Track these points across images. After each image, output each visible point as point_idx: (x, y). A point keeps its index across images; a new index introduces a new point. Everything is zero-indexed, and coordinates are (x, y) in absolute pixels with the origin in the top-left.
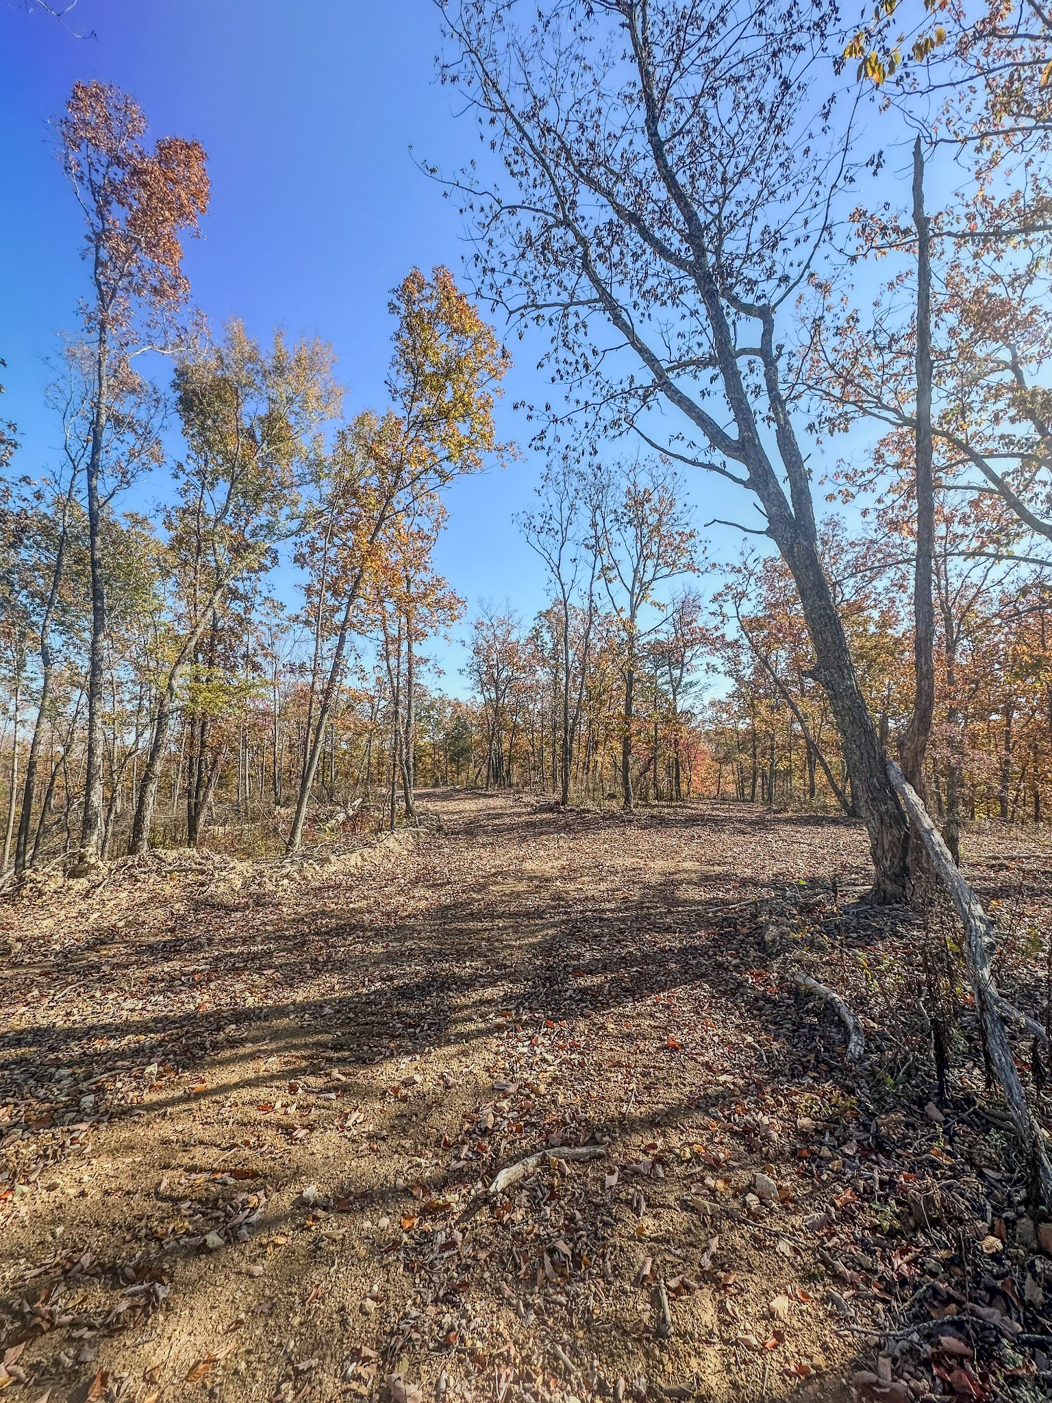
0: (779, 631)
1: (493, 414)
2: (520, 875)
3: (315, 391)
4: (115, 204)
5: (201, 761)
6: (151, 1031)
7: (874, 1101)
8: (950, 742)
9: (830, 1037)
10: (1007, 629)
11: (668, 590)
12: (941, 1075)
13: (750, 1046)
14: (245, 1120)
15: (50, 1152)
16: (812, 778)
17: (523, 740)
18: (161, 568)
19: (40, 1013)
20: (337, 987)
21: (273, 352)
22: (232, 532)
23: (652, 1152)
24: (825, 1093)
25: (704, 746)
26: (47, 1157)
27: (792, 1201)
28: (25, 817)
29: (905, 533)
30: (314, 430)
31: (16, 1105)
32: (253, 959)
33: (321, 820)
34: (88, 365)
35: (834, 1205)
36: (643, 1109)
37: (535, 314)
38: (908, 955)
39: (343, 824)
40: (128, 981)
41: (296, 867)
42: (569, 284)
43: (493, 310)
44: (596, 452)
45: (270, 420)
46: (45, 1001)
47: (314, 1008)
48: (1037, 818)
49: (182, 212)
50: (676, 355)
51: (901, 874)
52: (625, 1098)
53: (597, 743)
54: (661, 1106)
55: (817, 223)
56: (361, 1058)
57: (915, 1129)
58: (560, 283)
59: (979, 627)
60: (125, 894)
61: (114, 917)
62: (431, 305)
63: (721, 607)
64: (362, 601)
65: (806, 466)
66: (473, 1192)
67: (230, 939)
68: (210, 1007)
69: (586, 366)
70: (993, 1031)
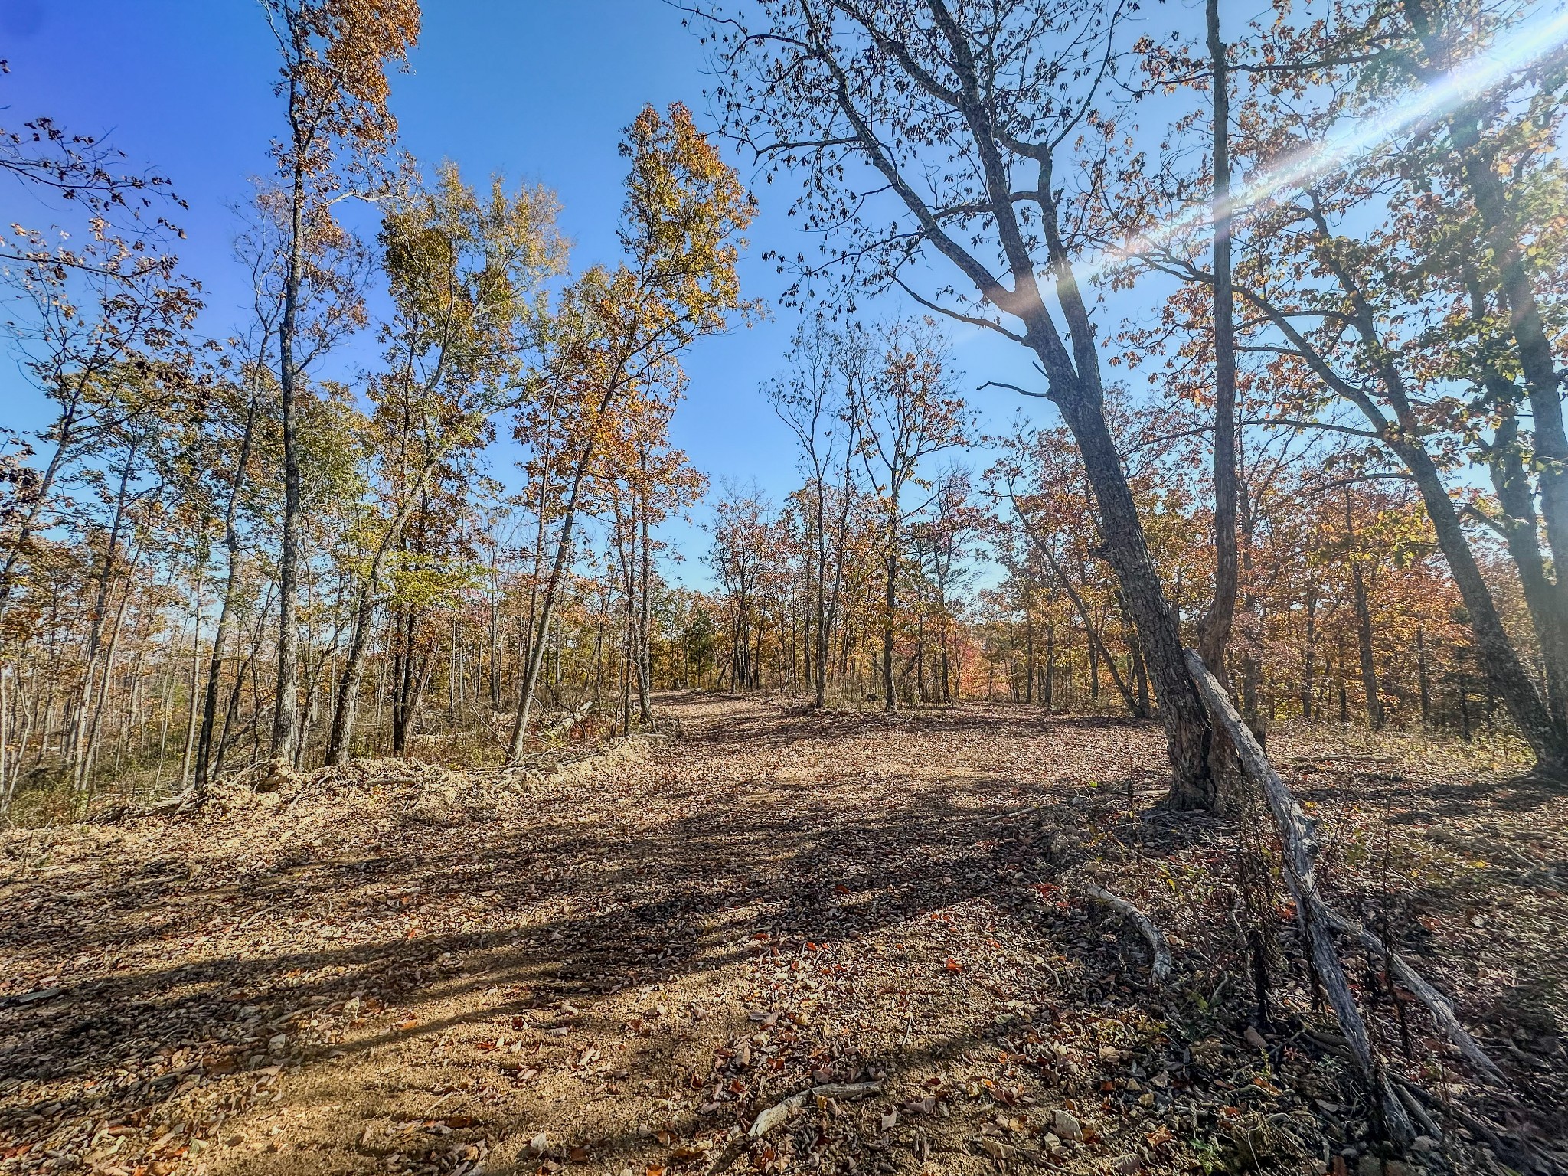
0: (1058, 511)
1: (736, 268)
2: (771, 785)
3: (538, 244)
4: (313, 34)
5: (408, 661)
6: (352, 962)
7: (1185, 1026)
8: (1247, 632)
9: (1131, 956)
10: (1308, 509)
11: (933, 466)
12: (1261, 995)
13: (1040, 968)
14: (463, 1060)
15: (233, 1100)
16: (1095, 676)
17: (772, 636)
18: (364, 444)
19: (224, 942)
20: (566, 909)
21: (491, 200)
22: (445, 403)
23: (933, 1088)
24: (1129, 1018)
25: (975, 642)
26: (229, 1107)
27: (1098, 1141)
28: (208, 725)
29: (1197, 400)
30: (537, 288)
31: (193, 1047)
32: (469, 880)
33: (546, 727)
34: (283, 215)
35: (1146, 1143)
36: (921, 1040)
37: (785, 155)
38: (1214, 864)
39: (571, 730)
40: (326, 907)
41: (518, 777)
42: (823, 122)
43: (738, 150)
44: (854, 309)
45: (489, 276)
46: (229, 930)
47: (542, 934)
48: (1344, 717)
49: (389, 43)
50: (942, 202)
51: (1204, 776)
52: (900, 1027)
53: (854, 639)
54: (942, 1036)
55: (1098, 54)
56: (595, 988)
57: (1234, 1057)
58: (814, 121)
59: (1279, 505)
60: (322, 810)
61: (309, 835)
62: (667, 146)
63: (992, 485)
64: (590, 479)
65: (1091, 320)
66: (729, 1138)
67: (442, 859)
68: (420, 934)
69: (844, 213)
70: (1320, 944)
